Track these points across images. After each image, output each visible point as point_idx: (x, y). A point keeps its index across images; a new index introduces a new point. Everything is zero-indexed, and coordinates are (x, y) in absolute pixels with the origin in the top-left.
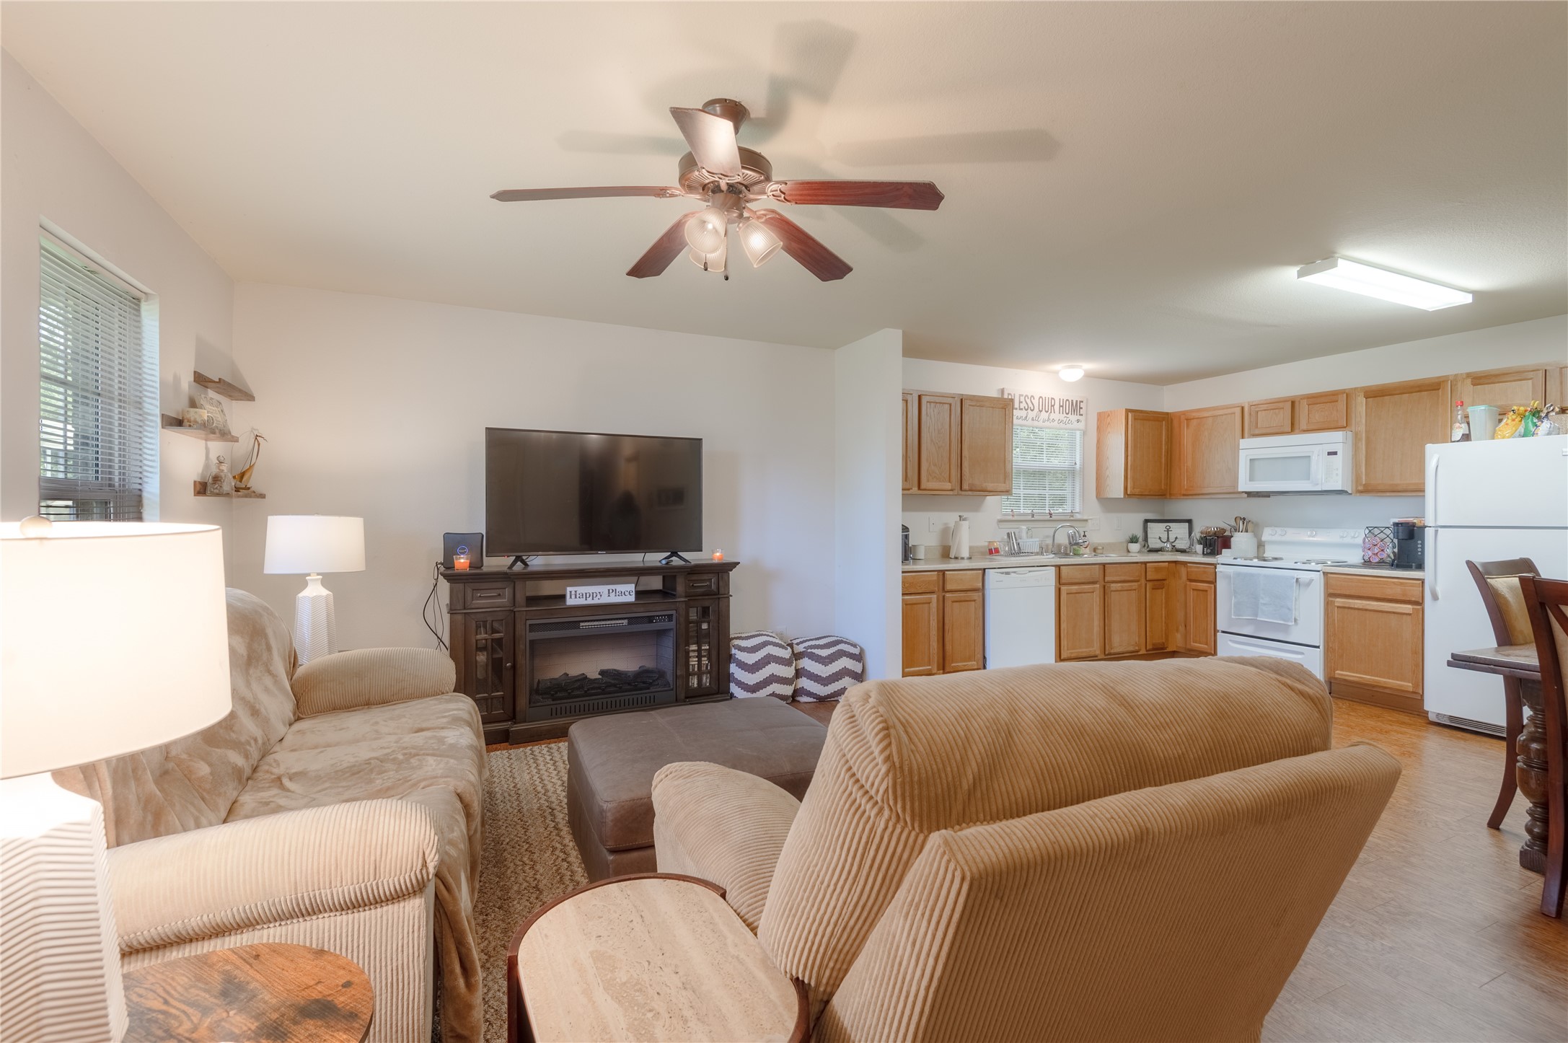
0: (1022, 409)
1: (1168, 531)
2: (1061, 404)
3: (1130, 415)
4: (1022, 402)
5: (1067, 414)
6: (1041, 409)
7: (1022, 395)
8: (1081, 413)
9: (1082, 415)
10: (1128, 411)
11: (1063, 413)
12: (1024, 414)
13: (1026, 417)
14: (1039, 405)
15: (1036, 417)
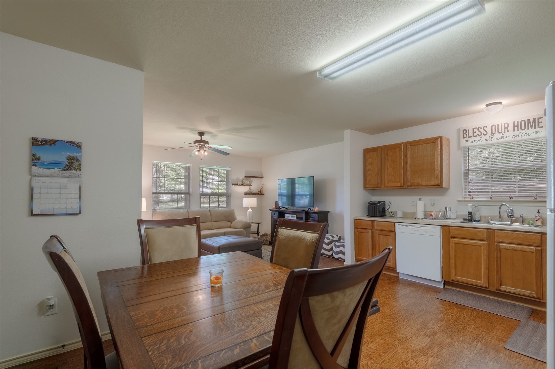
2: (516, 125)
4: (475, 132)
5: (524, 129)
6: (494, 132)
7: (476, 128)
8: (540, 126)
11: (518, 130)
12: (478, 138)
13: (480, 140)
14: (492, 130)
15: (489, 138)
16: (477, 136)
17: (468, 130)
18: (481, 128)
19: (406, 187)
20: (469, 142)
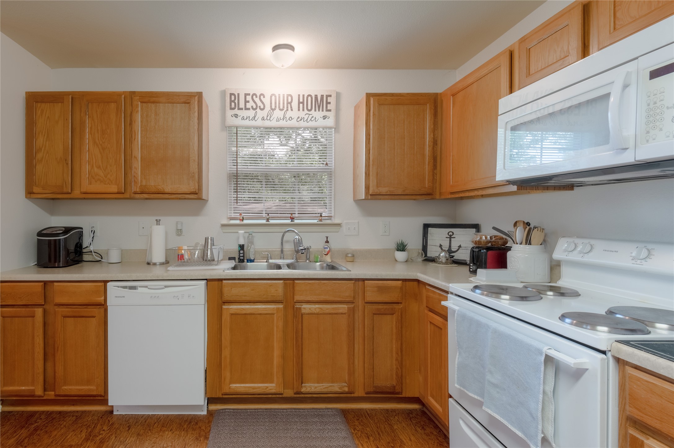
0: (249, 109)
1: (450, 237)
2: (301, 100)
3: (372, 99)
4: (248, 102)
5: (311, 110)
6: (273, 107)
7: (249, 94)
8: (329, 108)
9: (330, 110)
10: (369, 96)
11: (303, 110)
12: (251, 113)
13: (255, 117)
14: (271, 103)
15: (267, 116)
16: (251, 109)
17: (238, 94)
18: (256, 97)
19: (130, 195)
20: (240, 118)
